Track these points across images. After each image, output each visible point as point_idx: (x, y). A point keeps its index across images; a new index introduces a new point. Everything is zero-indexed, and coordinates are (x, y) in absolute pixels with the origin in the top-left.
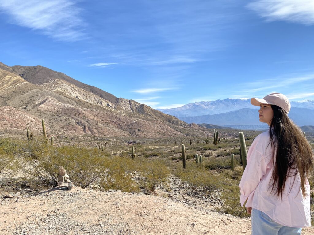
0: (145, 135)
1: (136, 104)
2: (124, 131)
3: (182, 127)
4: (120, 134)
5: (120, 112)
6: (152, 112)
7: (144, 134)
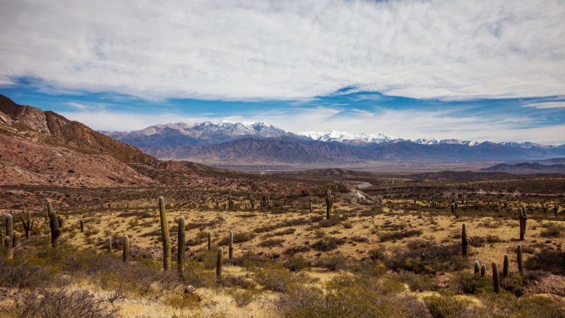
0: (83, 183)
1: (60, 121)
2: (38, 174)
3: (151, 168)
4: (30, 180)
5: (27, 135)
6: (93, 137)
7: (81, 179)
